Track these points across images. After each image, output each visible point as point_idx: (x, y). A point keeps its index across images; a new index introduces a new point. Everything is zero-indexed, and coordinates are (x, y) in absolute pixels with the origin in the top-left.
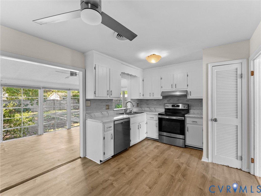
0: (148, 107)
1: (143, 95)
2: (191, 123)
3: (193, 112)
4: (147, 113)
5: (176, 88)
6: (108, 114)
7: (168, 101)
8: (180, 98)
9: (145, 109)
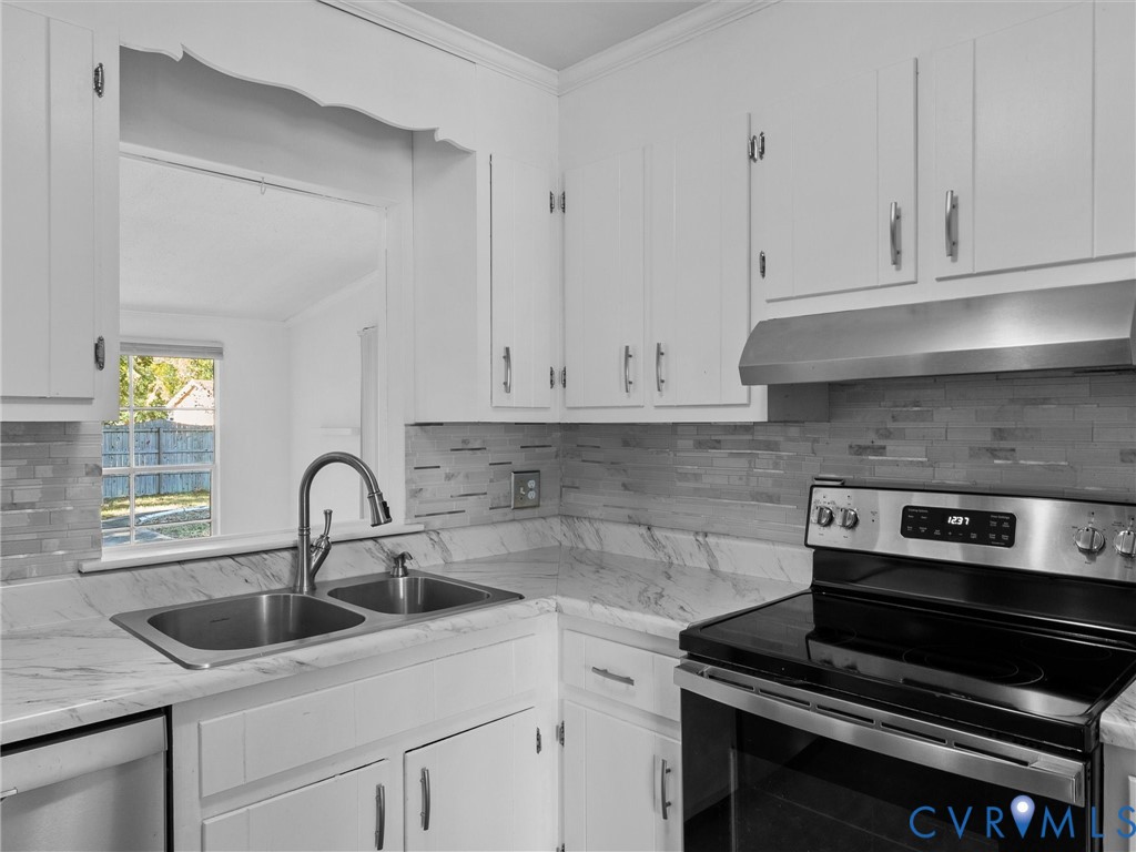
0: (631, 521)
1: (558, 378)
9: (601, 544)
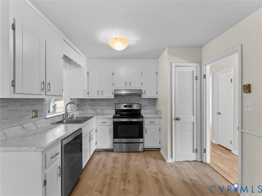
0: (92, 109)
1: (88, 93)
2: (149, 123)
3: (144, 112)
4: (97, 118)
5: (130, 86)
6: (36, 126)
7: (118, 101)
8: (132, 98)
9: (88, 112)
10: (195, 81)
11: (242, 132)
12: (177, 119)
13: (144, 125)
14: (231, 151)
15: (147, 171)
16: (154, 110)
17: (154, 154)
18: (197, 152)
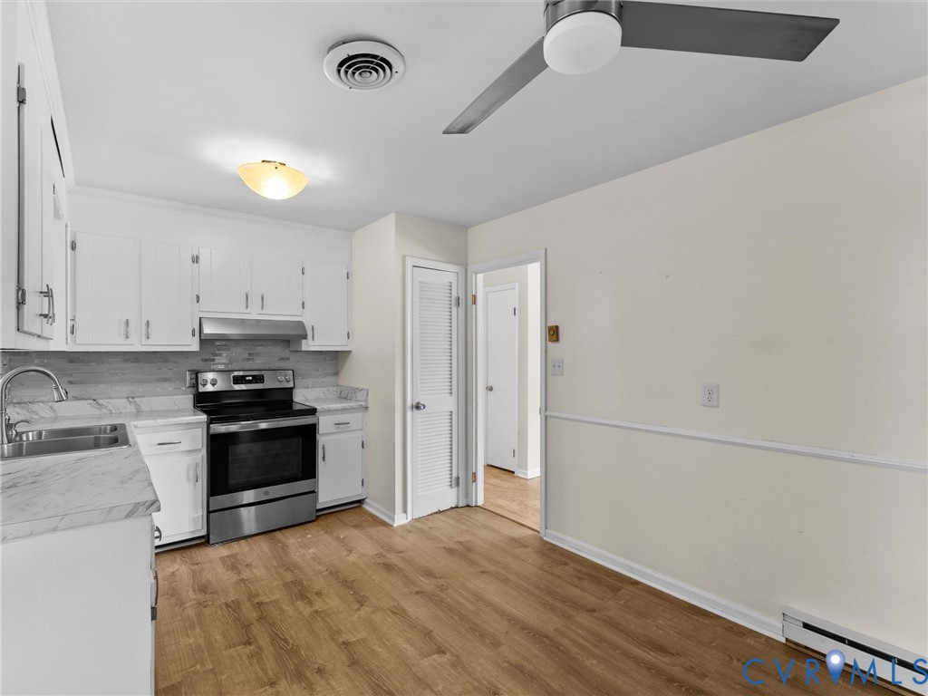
0: (77, 399)
1: (72, 330)
2: (334, 429)
3: (305, 397)
5: (262, 308)
8: (260, 349)
9: (55, 411)
10: (454, 309)
11: (546, 417)
12: (418, 407)
13: (318, 437)
14: (513, 472)
15: (352, 558)
16: (335, 389)
17: (350, 517)
18: (458, 484)
